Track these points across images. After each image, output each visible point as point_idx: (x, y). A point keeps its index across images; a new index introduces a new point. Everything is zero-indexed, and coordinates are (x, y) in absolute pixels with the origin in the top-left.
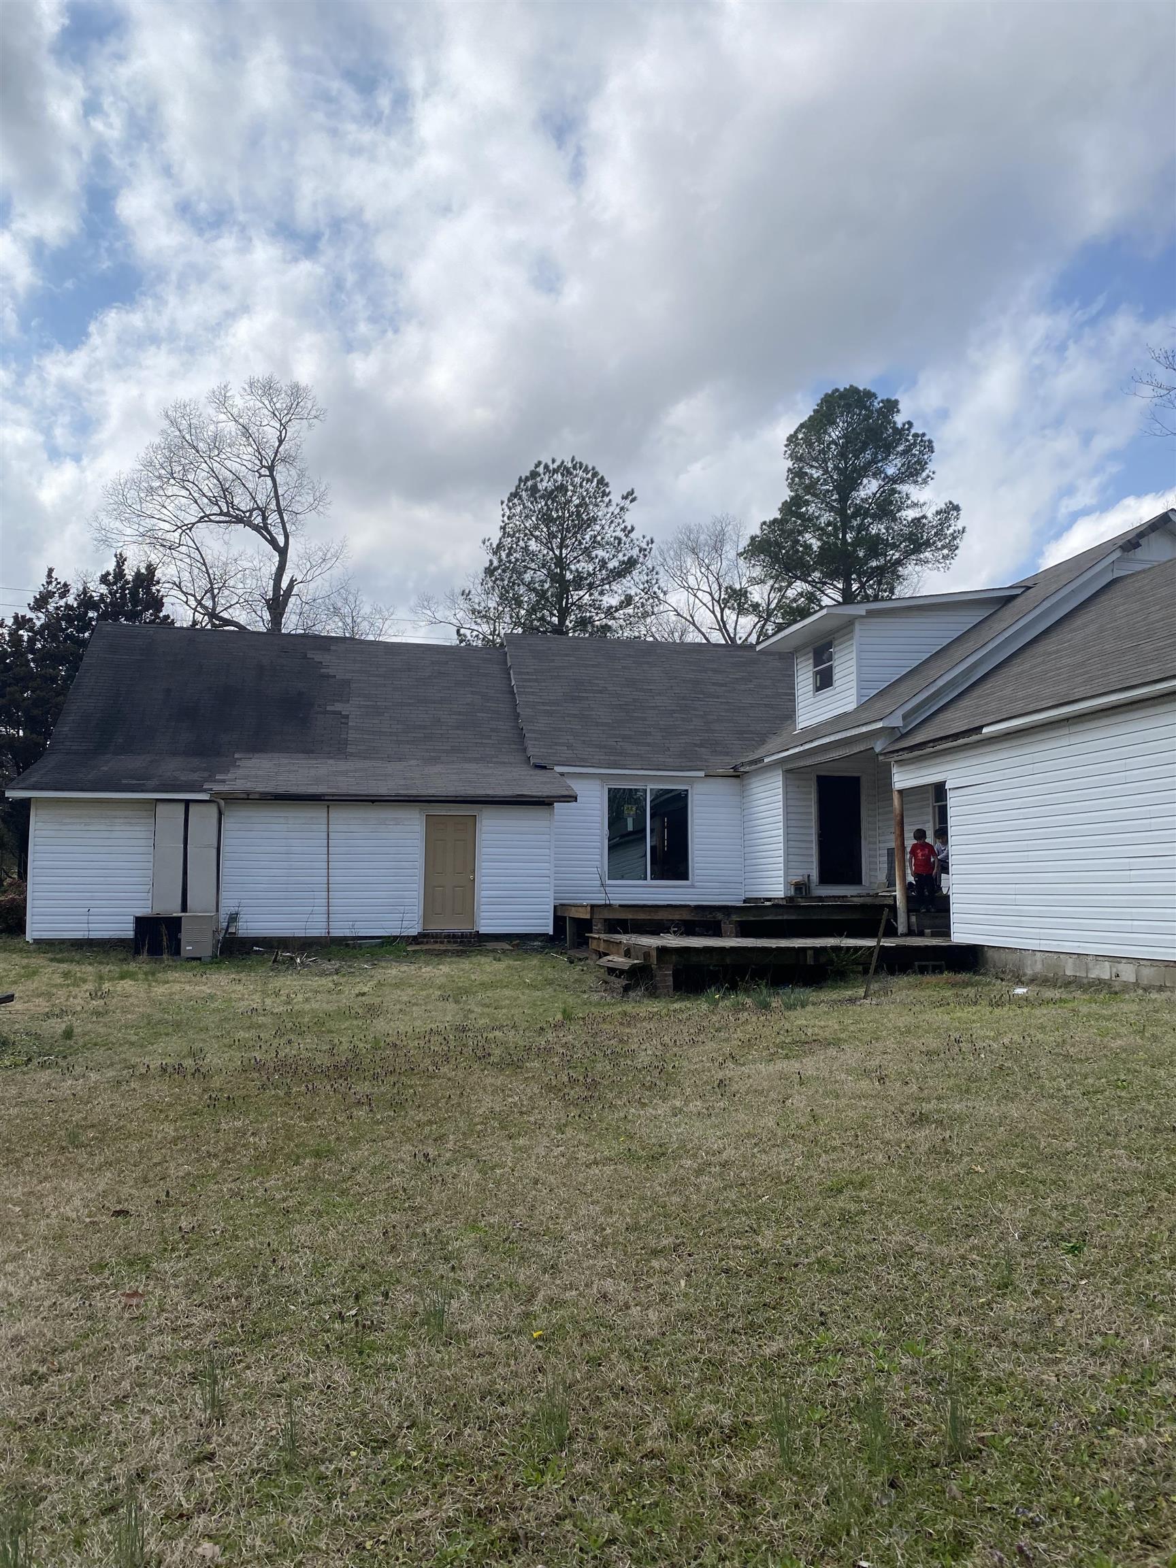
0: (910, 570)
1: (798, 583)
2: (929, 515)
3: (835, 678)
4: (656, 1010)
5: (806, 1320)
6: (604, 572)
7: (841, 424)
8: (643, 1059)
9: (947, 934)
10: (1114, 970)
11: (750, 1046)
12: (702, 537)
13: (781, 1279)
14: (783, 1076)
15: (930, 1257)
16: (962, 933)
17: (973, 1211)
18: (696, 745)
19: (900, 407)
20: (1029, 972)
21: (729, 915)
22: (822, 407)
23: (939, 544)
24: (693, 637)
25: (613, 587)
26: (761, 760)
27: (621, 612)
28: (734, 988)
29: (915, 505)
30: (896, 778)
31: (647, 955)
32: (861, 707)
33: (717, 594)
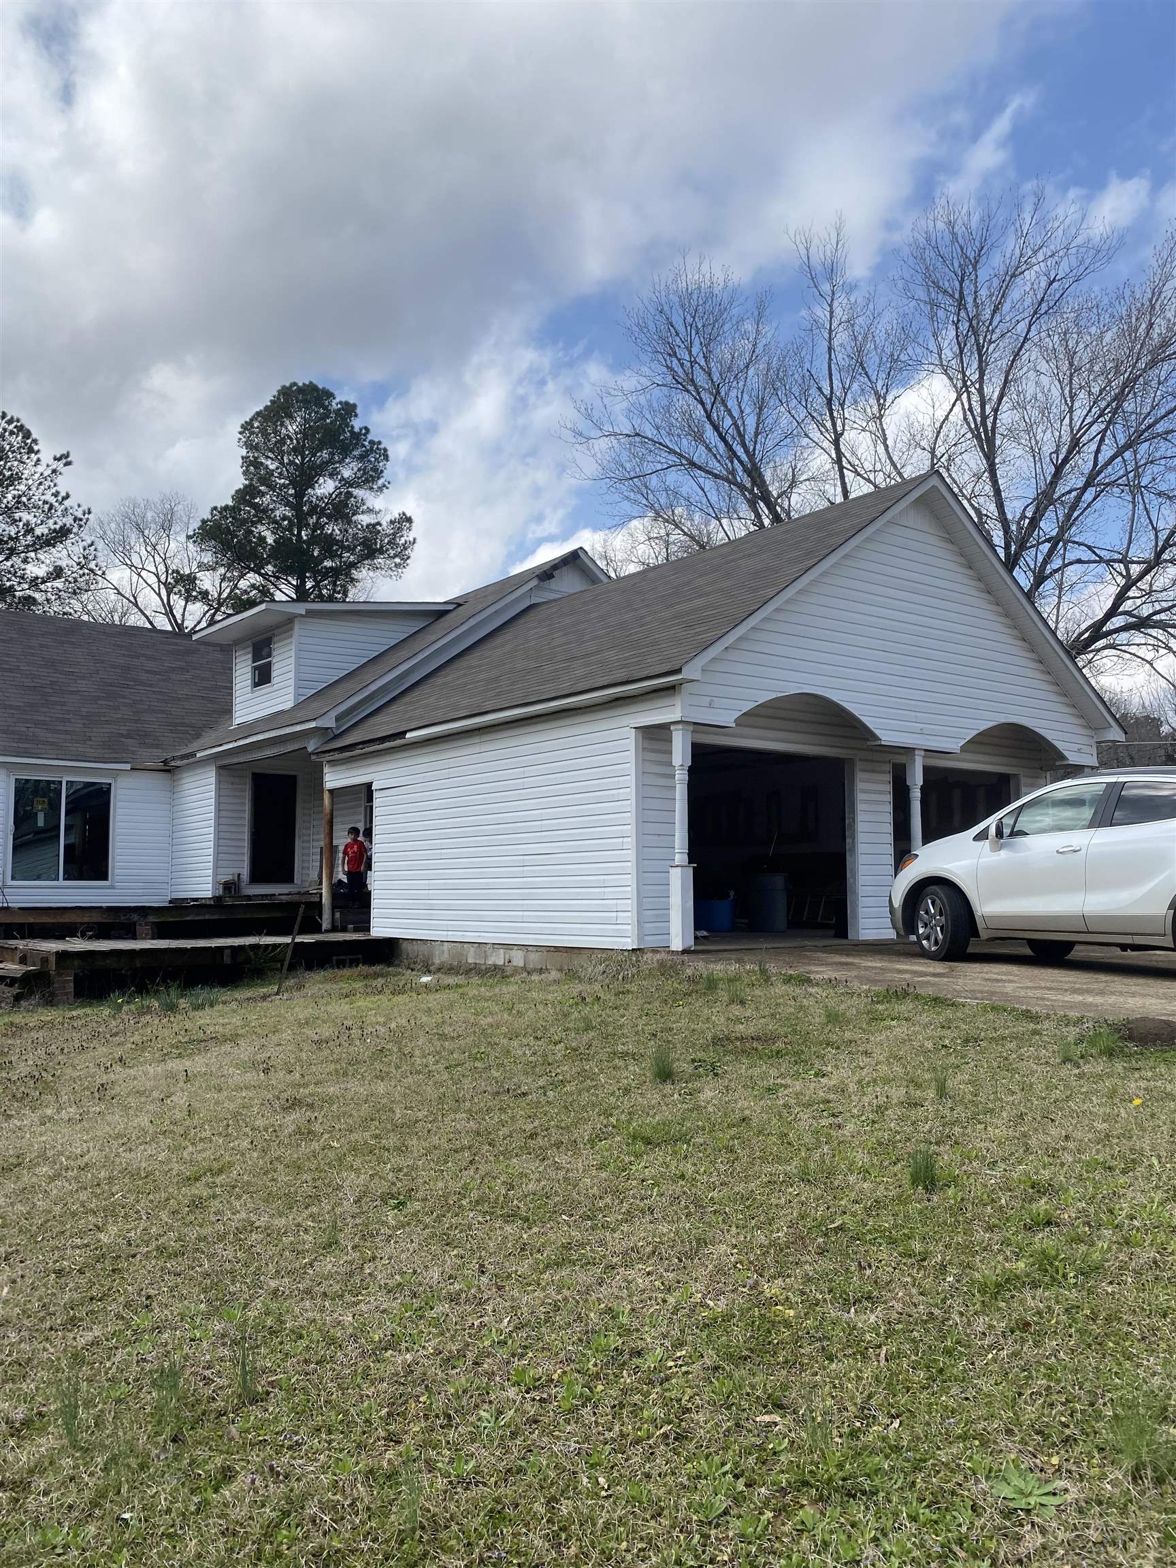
0: (362, 573)
1: (251, 575)
2: (384, 524)
3: (273, 674)
4: (49, 1018)
5: (131, 1306)
6: (29, 538)
7: (298, 419)
8: (23, 1069)
9: (368, 930)
10: (507, 956)
11: (144, 1049)
12: (149, 515)
13: (113, 1271)
14: (171, 1075)
15: (267, 1231)
16: (380, 928)
17: (318, 1183)
18: (122, 735)
19: (358, 411)
20: (437, 961)
21: (145, 916)
22: (279, 399)
23: (392, 552)
24: (135, 620)
25: (38, 555)
26: (193, 755)
27: (49, 584)
28: (142, 990)
29: (370, 511)
30: (327, 778)
31: (45, 960)
32: (297, 706)
33: (164, 576)
